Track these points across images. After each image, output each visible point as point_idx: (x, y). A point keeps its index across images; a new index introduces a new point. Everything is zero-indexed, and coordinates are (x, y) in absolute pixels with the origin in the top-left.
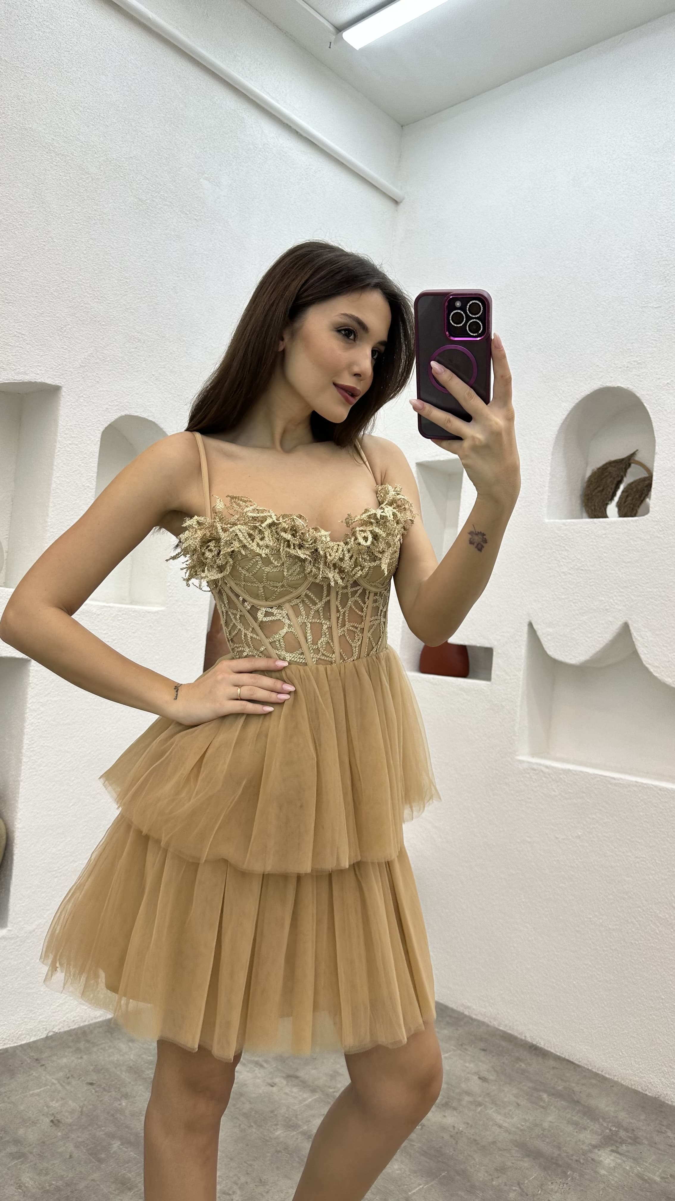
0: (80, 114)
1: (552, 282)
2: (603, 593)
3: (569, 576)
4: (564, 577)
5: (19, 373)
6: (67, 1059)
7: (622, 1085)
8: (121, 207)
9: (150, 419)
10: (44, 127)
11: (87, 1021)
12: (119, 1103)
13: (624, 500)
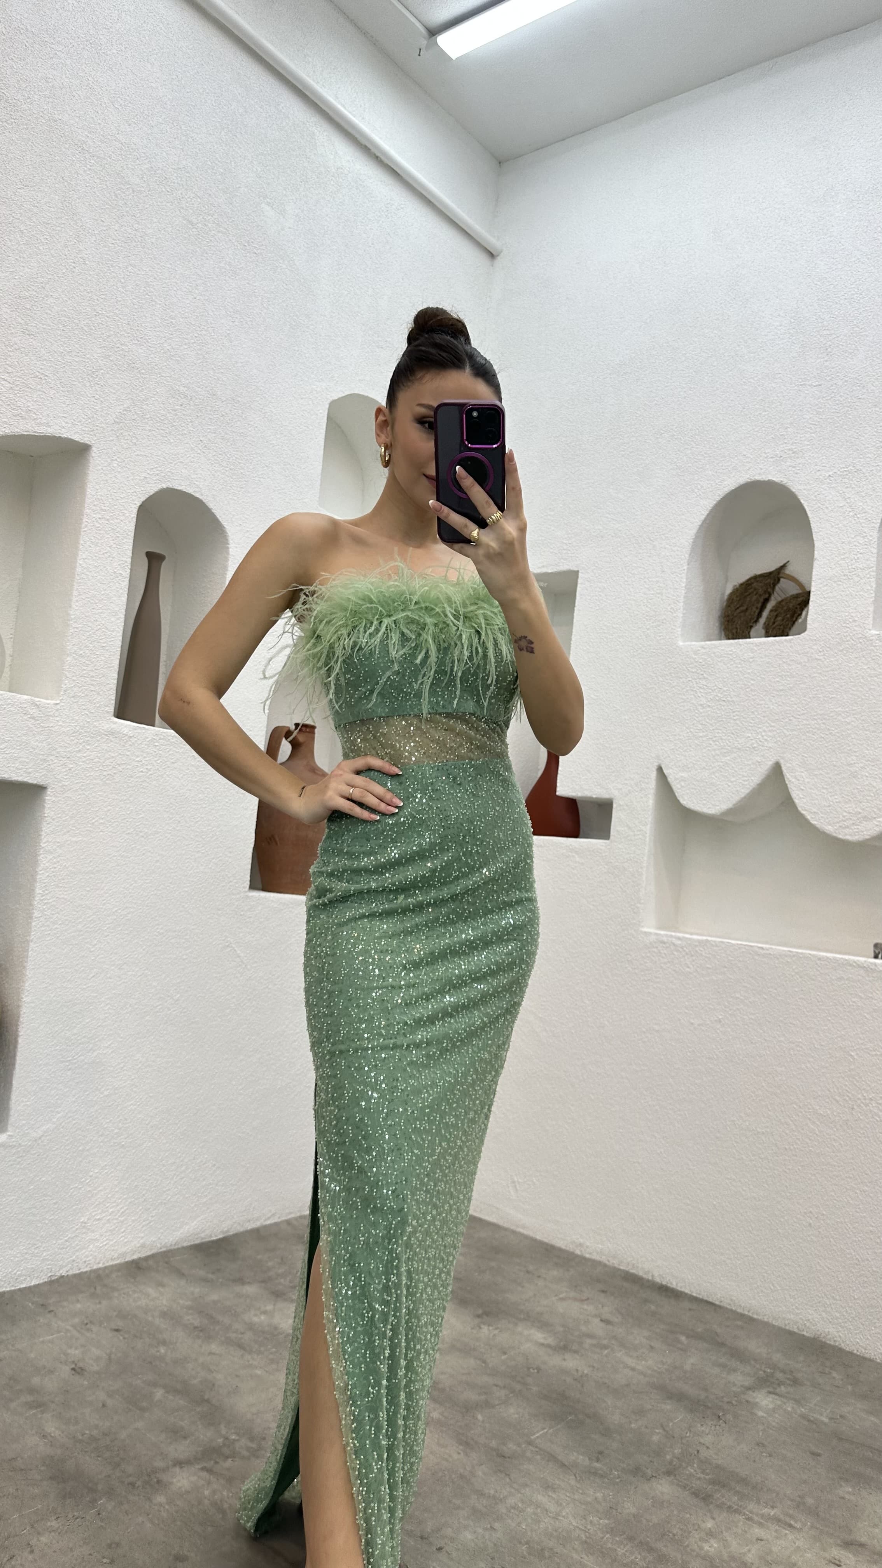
0: (120, 108)
1: (688, 355)
2: (750, 728)
3: (708, 709)
4: (701, 711)
5: (40, 424)
6: (82, 1304)
7: (774, 1326)
8: (167, 229)
9: (197, 495)
10: (77, 120)
11: (102, 1262)
12: (156, 1349)
13: (772, 620)
